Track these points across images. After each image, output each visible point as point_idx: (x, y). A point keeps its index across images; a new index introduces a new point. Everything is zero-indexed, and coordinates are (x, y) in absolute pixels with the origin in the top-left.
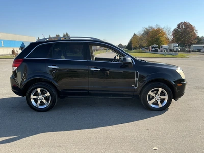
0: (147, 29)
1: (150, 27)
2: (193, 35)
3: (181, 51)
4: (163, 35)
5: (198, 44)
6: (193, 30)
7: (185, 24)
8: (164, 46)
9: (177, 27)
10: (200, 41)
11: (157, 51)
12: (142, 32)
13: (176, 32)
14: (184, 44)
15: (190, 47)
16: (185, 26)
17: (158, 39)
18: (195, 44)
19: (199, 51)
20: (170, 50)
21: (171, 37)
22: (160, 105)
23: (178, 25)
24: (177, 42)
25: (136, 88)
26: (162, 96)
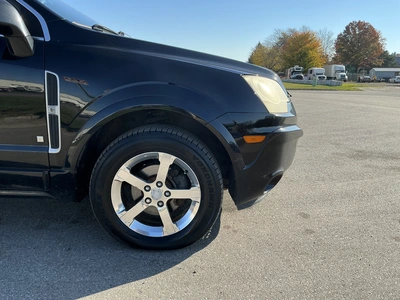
0: (284, 34)
1: (291, 30)
2: (375, 49)
3: (349, 80)
4: (315, 47)
5: (384, 66)
6: (377, 38)
7: (360, 25)
8: (316, 69)
9: (345, 32)
10: (389, 60)
11: (301, 78)
12: (274, 41)
13: (342, 41)
14: (357, 66)
15: (368, 73)
16: (360, 29)
17: (305, 55)
18: (379, 67)
19: (387, 80)
20: (329, 78)
21: (331, 52)
22: (169, 228)
23: (347, 28)
24: (343, 62)
25: (57, 151)
26: (178, 188)
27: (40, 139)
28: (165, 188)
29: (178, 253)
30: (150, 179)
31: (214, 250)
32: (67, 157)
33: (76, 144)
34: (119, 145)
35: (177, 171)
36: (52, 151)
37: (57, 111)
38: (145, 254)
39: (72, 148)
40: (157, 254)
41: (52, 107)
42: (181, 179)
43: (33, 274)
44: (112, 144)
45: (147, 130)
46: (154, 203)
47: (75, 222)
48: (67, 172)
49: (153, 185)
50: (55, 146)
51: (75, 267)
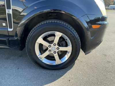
5: (113, 4)
15: (108, 7)
22: (58, 61)
25: (12, 30)
26: (62, 46)
27: (4, 24)
28: (57, 46)
29: (61, 71)
30: (51, 42)
31: (75, 70)
32: (16, 32)
33: (19, 27)
34: (38, 28)
35: (62, 39)
36: (9, 30)
37: (11, 12)
38: (48, 71)
39: (18, 28)
40: (53, 71)
41: (9, 10)
42: (64, 43)
43: (3, 81)
44: (35, 27)
45: (50, 21)
46: (52, 52)
47: (20, 56)
48: (16, 39)
49: (52, 45)
50: (11, 27)
51: (21, 78)
